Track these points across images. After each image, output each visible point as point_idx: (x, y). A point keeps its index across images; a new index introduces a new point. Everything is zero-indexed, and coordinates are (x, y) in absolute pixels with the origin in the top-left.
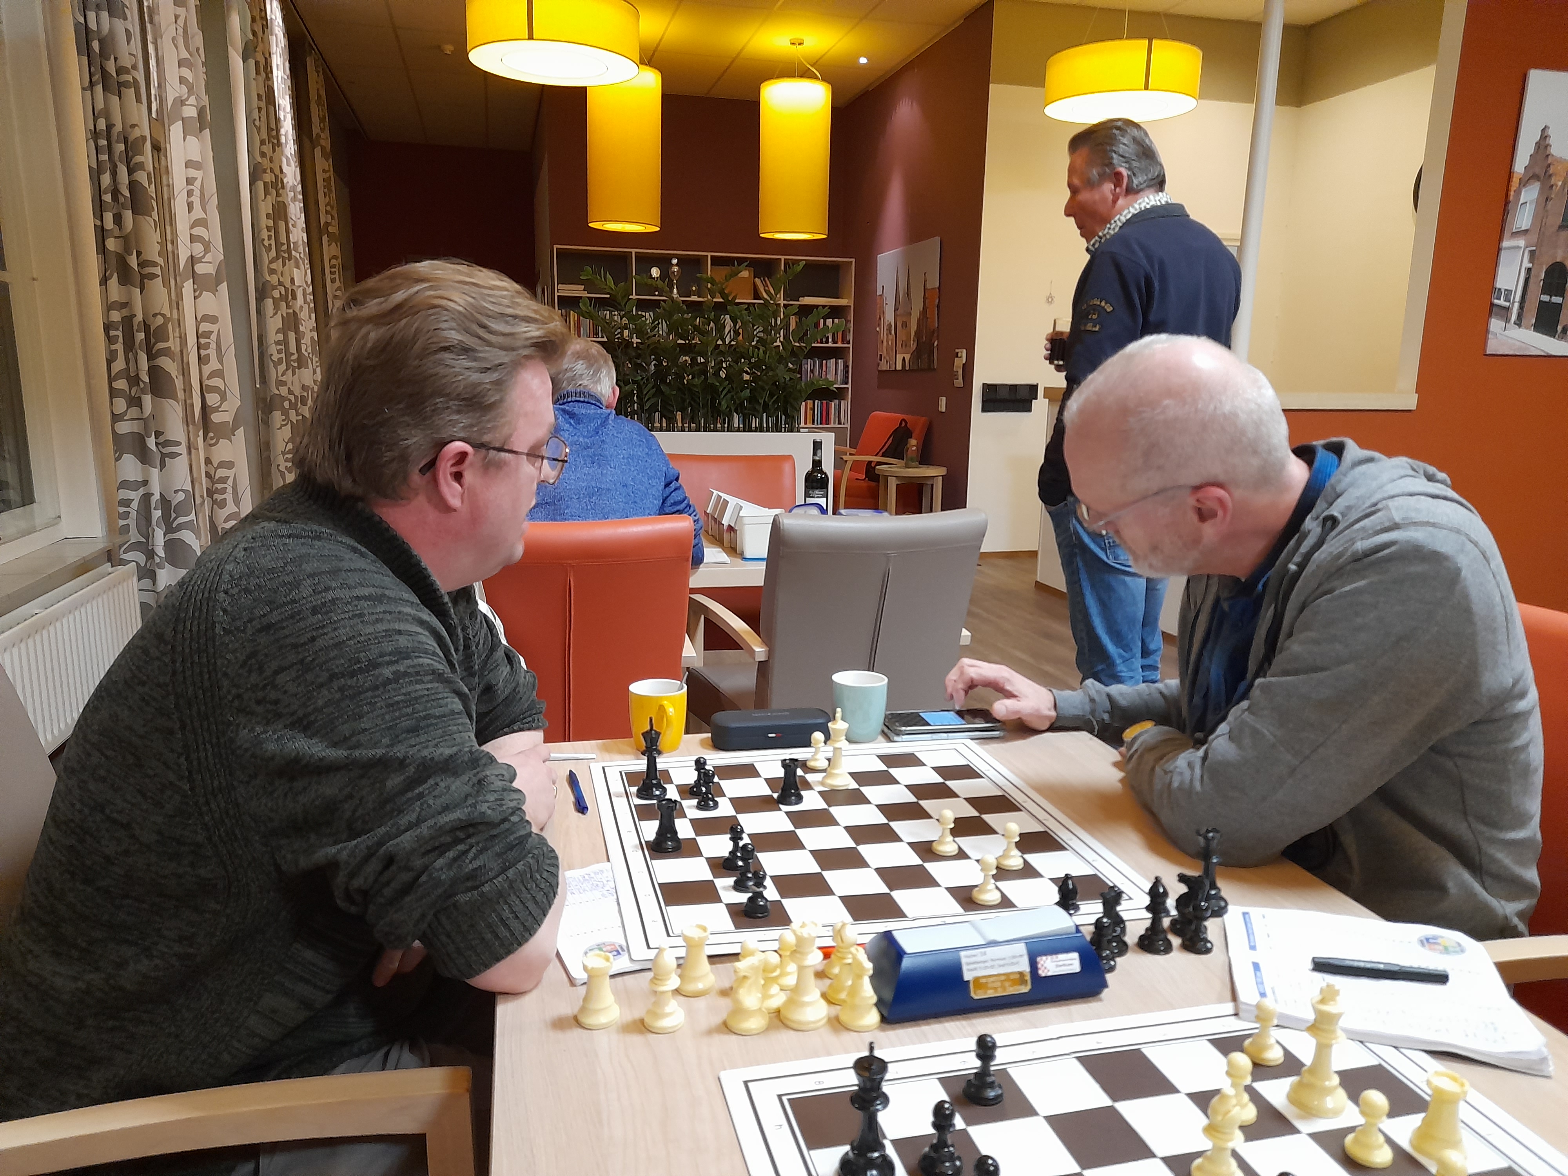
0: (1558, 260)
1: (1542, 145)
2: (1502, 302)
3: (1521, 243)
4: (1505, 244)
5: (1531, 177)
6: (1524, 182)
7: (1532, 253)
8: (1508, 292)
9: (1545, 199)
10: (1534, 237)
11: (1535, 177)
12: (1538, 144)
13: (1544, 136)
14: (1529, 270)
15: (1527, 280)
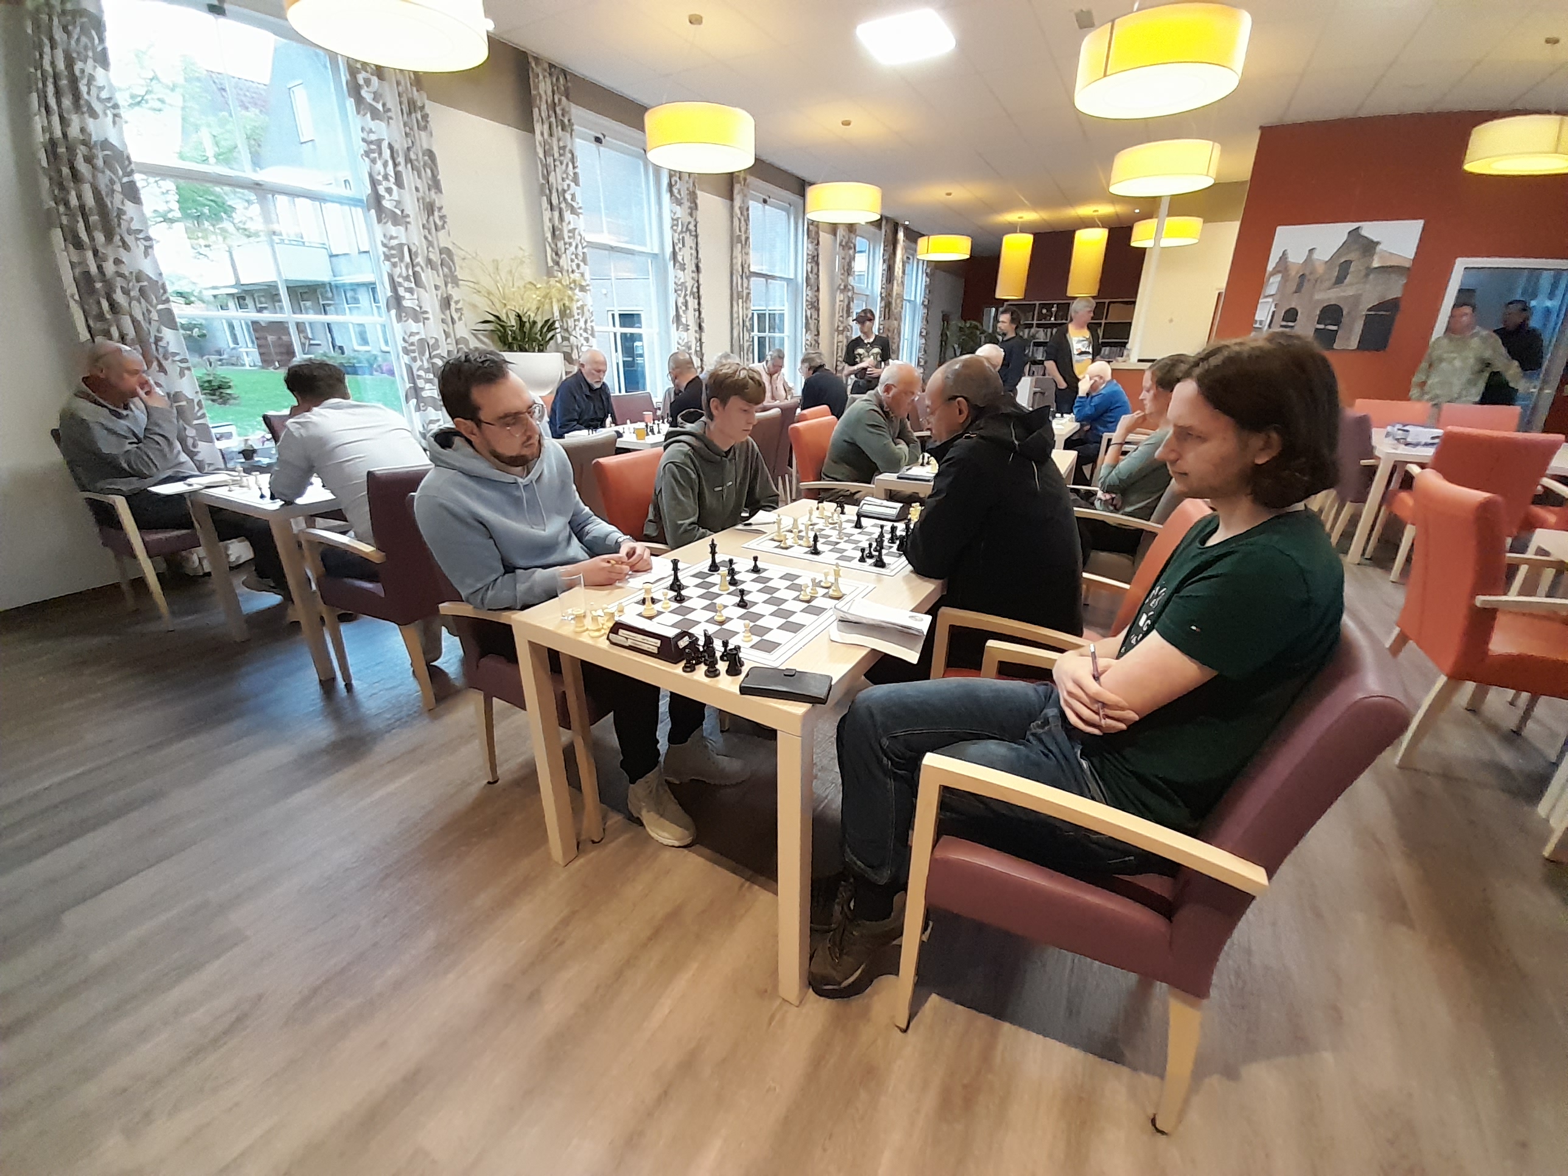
0: (1293, 306)
1: (1284, 256)
2: (1257, 325)
3: (1270, 300)
4: (1260, 301)
5: (1275, 272)
6: (1272, 274)
7: (1276, 305)
8: (1261, 322)
9: (1285, 279)
10: (1277, 297)
11: (1279, 272)
12: (1280, 258)
13: (1284, 253)
14: (1274, 312)
15: (1273, 316)
